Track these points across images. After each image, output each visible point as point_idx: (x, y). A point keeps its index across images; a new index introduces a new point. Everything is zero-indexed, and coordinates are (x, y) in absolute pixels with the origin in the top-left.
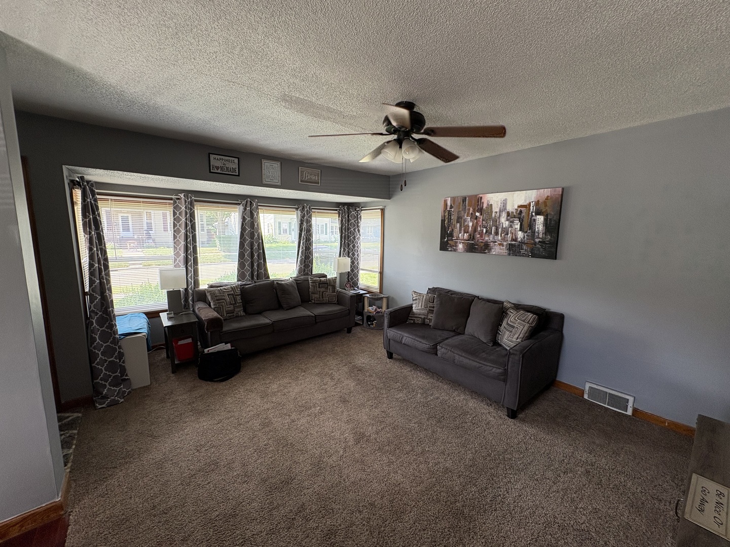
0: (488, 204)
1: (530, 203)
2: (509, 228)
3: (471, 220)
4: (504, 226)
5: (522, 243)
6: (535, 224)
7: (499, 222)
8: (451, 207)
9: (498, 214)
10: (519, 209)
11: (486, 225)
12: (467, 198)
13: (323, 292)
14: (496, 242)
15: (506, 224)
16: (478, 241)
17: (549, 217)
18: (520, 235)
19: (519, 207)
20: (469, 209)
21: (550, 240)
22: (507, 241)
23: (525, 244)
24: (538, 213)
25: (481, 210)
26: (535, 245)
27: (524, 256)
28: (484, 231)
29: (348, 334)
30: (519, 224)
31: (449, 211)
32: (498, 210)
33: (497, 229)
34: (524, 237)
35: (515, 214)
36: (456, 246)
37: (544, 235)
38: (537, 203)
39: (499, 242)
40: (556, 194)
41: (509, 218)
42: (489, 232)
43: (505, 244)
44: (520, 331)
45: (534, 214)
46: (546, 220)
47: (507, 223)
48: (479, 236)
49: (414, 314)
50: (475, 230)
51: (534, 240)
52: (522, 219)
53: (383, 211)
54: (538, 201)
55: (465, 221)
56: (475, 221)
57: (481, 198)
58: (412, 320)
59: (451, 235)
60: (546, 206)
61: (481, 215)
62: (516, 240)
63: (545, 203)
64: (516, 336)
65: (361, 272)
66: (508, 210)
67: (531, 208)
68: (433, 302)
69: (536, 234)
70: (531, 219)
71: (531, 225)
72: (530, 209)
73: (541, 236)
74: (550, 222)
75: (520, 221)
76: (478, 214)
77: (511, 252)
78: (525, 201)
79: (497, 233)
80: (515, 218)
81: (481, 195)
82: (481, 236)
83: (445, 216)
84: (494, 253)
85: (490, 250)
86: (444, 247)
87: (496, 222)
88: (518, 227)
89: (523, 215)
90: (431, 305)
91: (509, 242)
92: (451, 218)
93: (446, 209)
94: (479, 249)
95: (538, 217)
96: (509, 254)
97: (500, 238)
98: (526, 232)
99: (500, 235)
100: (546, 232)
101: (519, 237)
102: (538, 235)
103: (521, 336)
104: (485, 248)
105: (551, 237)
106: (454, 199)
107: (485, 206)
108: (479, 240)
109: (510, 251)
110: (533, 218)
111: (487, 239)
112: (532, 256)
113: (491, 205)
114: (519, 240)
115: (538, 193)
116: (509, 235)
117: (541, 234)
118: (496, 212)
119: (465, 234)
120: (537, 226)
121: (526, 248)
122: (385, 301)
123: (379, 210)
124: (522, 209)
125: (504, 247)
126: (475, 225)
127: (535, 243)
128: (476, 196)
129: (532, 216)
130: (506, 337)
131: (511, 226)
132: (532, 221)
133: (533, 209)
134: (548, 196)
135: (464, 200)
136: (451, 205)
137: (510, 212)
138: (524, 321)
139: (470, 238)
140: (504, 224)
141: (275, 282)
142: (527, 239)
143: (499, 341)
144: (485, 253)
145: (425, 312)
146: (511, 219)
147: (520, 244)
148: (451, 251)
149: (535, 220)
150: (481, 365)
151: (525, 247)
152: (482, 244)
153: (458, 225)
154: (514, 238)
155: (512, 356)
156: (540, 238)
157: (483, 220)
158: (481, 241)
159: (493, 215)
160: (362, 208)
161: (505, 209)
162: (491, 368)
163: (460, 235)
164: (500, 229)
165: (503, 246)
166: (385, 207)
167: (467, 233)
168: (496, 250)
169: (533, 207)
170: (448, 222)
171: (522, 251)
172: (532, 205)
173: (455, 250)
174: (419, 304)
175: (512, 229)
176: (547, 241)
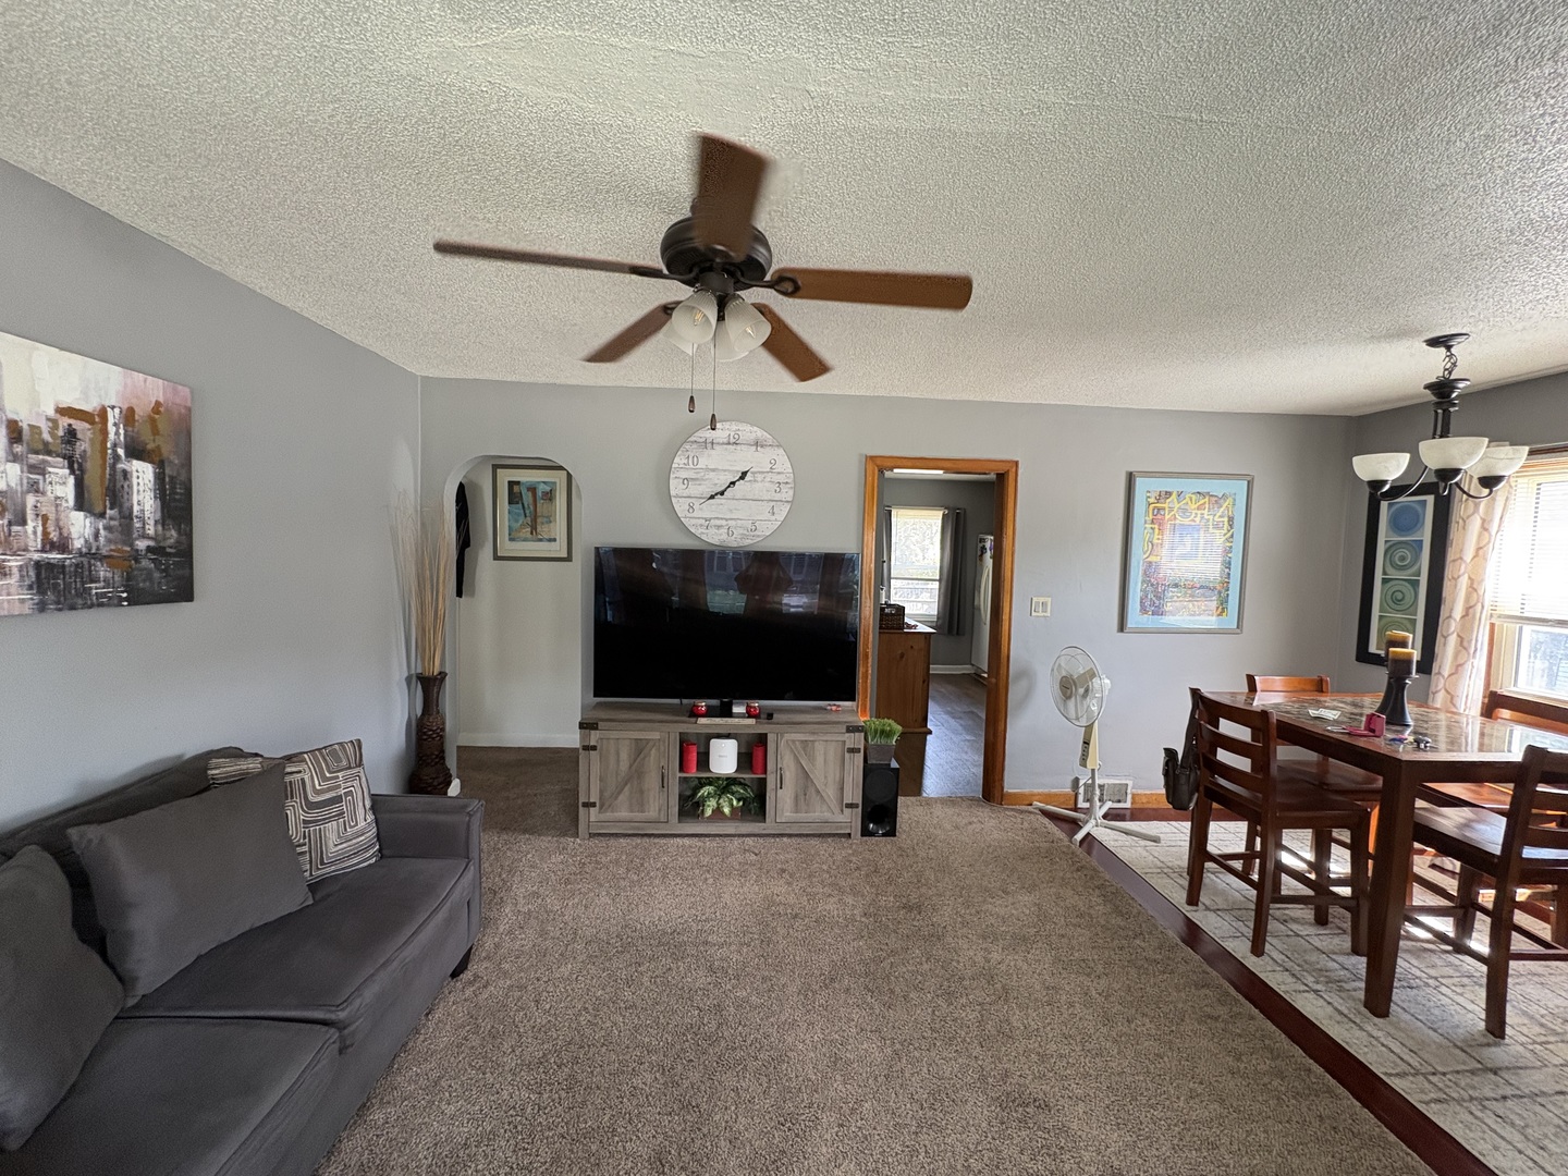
1: (105, 410)
2: (24, 494)
5: (91, 555)
6: (130, 487)
10: (64, 422)
15: (9, 474)
17: (167, 471)
18: (80, 527)
19: (61, 412)
21: (178, 542)
22: (26, 550)
23: (102, 558)
24: (136, 451)
26: (137, 561)
27: (101, 605)
30: (71, 480)
34: (96, 535)
35: (46, 436)
37: (160, 528)
38: (129, 416)
41: (18, 449)
43: (14, 563)
45: (121, 452)
46: (160, 478)
51: (131, 545)
52: (80, 465)
54: (131, 411)
62: (63, 545)
63: (152, 421)
64: (361, 812)
66: (11, 416)
67: (111, 429)
69: (137, 524)
70: (113, 467)
71: (117, 490)
72: (105, 433)
73: (151, 530)
74: (173, 488)
75: (72, 472)
77: (50, 596)
78: (86, 395)
80: (49, 453)
88: (68, 491)
89: (80, 446)
91: (36, 556)
95: (137, 464)
96: (42, 607)
98: (102, 515)
100: (162, 517)
101: (74, 535)
102: (144, 528)
105: (179, 533)
109: (41, 592)
110: (120, 466)
112: (133, 601)
114: (78, 544)
115: (129, 381)
116: (30, 527)
117: (152, 522)
120: (135, 498)
121: (109, 575)
124: (78, 425)
125: (13, 580)
127: (136, 556)
129: (116, 458)
130: (334, 839)
131: (34, 488)
132: (119, 476)
133: (117, 433)
134: (158, 404)
137: (24, 426)
142: (109, 541)
146: (34, 459)
147: (85, 560)
149: (126, 474)
151: (103, 571)
154: (54, 536)
156: (148, 537)
165: (5, 574)
169: (115, 425)
171: (95, 589)
172: (111, 420)
175: (41, 499)
176: (171, 547)
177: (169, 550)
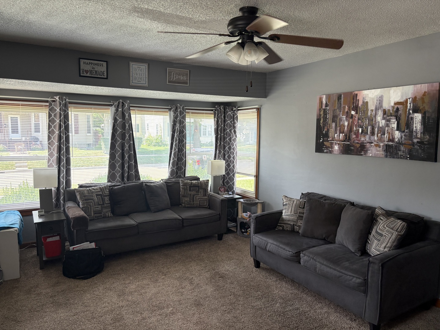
0: (363, 102)
1: (407, 100)
2: (385, 127)
3: (346, 119)
4: (381, 125)
5: (400, 143)
6: (413, 122)
7: (375, 121)
8: (327, 105)
9: (374, 112)
10: (396, 106)
11: (362, 124)
12: (342, 96)
13: (194, 196)
14: (372, 143)
15: (382, 123)
16: (354, 142)
17: (427, 115)
18: (397, 135)
19: (395, 104)
20: (344, 107)
21: (429, 140)
22: (384, 141)
23: (403, 144)
24: (416, 110)
25: (356, 109)
26: (413, 146)
27: (401, 158)
28: (360, 131)
29: (219, 241)
30: (396, 123)
31: (324, 110)
32: (373, 108)
33: (373, 129)
34: (402, 137)
35: (391, 112)
36: (332, 147)
37: (422, 135)
38: (414, 100)
39: (376, 143)
40: (433, 89)
41: (385, 116)
42: (364, 132)
43: (382, 144)
44: (388, 239)
45: (411, 111)
46: (423, 118)
47: (384, 121)
48: (354, 136)
49: (283, 220)
50: (350, 130)
51: (412, 141)
52: (399, 118)
53: (259, 110)
54: (415, 97)
55: (341, 120)
56: (351, 120)
57: (357, 95)
58: (281, 226)
59: (327, 135)
60: (423, 102)
61: (357, 113)
62: (392, 140)
63: (422, 99)
64: (384, 245)
65: (236, 175)
66: (384, 108)
67: (409, 105)
68: (304, 208)
69: (414, 134)
70: (408, 117)
71: (409, 123)
72: (407, 106)
73: (419, 136)
74: (429, 121)
75: (397, 120)
76: (353, 113)
77: (388, 154)
78: (402, 97)
79: (373, 133)
80: (391, 116)
81: (356, 92)
82: (357, 137)
83: (320, 115)
84: (370, 155)
85: (366, 152)
86: (320, 148)
87: (372, 120)
88: (395, 126)
89: (400, 112)
90: (301, 210)
91: (386, 143)
92: (326, 117)
93: (322, 107)
94: (355, 151)
95: (416, 115)
96: (386, 156)
97: (376, 138)
98: (404, 132)
99: (376, 135)
100: (424, 131)
101: (396, 138)
102: (417, 135)
103: (389, 245)
104: (361, 150)
105: (430, 137)
106: (329, 97)
107: (360, 103)
108: (355, 140)
109: (387, 152)
110: (411, 116)
111: (363, 139)
112: (411, 158)
113: (367, 102)
114: (396, 140)
115: (416, 89)
116: (386, 135)
117: (419, 133)
118: (372, 110)
119: (341, 134)
120: (414, 125)
121: (404, 150)
122: (260, 207)
123: (255, 110)
124: (399, 106)
125: (381, 149)
126: (350, 124)
127: (413, 144)
128: (351, 93)
129: (409, 114)
130: (374, 245)
131: (387, 125)
132: (410, 119)
133: (410, 106)
134: (425, 92)
135: (339, 97)
136: (326, 103)
137: (387, 110)
138: (392, 229)
139: (346, 138)
140: (380, 123)
141: (144, 184)
142: (405, 139)
143: (368, 251)
144: (361, 155)
145: (294, 218)
146: (388, 118)
147: (398, 145)
148: (327, 152)
149: (412, 118)
150: (341, 274)
151: (402, 148)
152: (358, 146)
153: (334, 125)
154: (391, 138)
155: (372, 265)
156: (418, 138)
157: (359, 119)
158: (357, 141)
159: (369, 114)
160: (238, 108)
161: (381, 106)
162: (352, 277)
163: (336, 135)
164: (376, 129)
165: (380, 147)
166: (261, 106)
167: (343, 133)
168: (373, 151)
169: (410, 103)
170: (324, 121)
171: (400, 153)
172: (409, 102)
173: (331, 152)
174: (288, 210)
175: (389, 128)
176: (426, 142)
177: (425, 143)
